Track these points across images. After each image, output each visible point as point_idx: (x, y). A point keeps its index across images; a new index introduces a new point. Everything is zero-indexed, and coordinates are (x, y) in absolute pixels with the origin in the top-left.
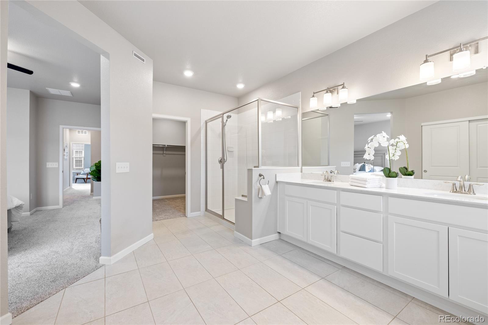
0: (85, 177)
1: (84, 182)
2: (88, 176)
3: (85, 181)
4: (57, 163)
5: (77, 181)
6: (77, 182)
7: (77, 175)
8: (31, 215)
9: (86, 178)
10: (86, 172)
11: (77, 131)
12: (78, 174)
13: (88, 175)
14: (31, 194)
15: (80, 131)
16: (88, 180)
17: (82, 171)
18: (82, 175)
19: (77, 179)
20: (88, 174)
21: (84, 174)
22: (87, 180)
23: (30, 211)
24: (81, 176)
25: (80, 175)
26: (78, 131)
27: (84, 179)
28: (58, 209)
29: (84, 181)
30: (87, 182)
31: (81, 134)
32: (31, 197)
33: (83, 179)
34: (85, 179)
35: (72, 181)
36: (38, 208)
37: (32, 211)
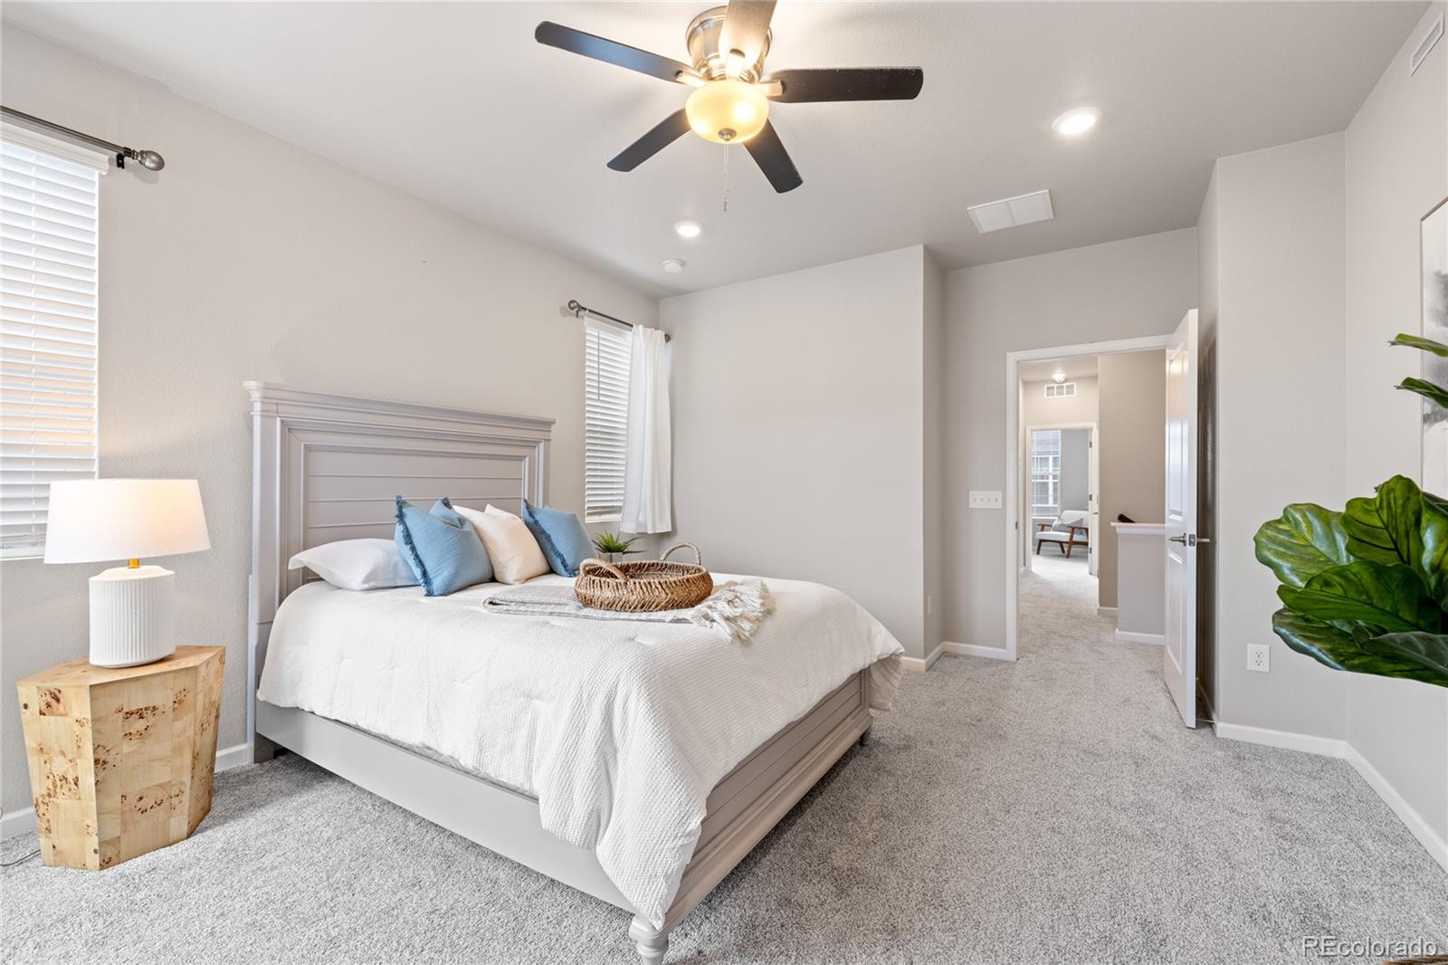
0: (1065, 536)
1: (1061, 553)
2: (1075, 536)
3: (1064, 552)
4: (1000, 493)
5: (1042, 548)
6: (1041, 552)
7: (1042, 530)
8: (928, 669)
9: (1068, 540)
10: (1069, 522)
11: (1046, 386)
12: (1046, 527)
13: (1072, 533)
14: (929, 597)
15: (1053, 387)
16: (1074, 549)
17: (1056, 518)
18: (1055, 530)
19: (1043, 543)
20: (1073, 528)
21: (1060, 528)
22: (1070, 548)
23: (924, 658)
24: (1051, 533)
25: (1049, 530)
26: (1048, 388)
27: (1061, 543)
28: (1003, 662)
29: (1060, 549)
30: (1071, 553)
31: (1056, 396)
32: (929, 608)
33: (1058, 544)
34: (1064, 545)
35: (1031, 547)
36: (946, 643)
37: (932, 654)
